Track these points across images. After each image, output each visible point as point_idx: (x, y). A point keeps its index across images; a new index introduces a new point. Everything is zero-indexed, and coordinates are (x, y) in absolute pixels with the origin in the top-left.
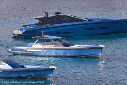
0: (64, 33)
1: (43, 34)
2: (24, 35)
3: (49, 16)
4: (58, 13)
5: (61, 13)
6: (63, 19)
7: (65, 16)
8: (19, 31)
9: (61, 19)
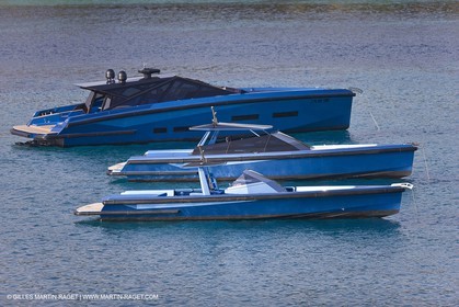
0: (176, 129)
2: (65, 138)
3: (128, 80)
4: (148, 72)
5: (158, 71)
6: (169, 88)
7: (177, 79)
9: (164, 88)
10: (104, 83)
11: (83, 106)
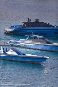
1: (32, 34)
3: (31, 21)
4: (37, 20)
6: (40, 24)
8: (9, 29)
10: (27, 21)
11: (22, 26)
